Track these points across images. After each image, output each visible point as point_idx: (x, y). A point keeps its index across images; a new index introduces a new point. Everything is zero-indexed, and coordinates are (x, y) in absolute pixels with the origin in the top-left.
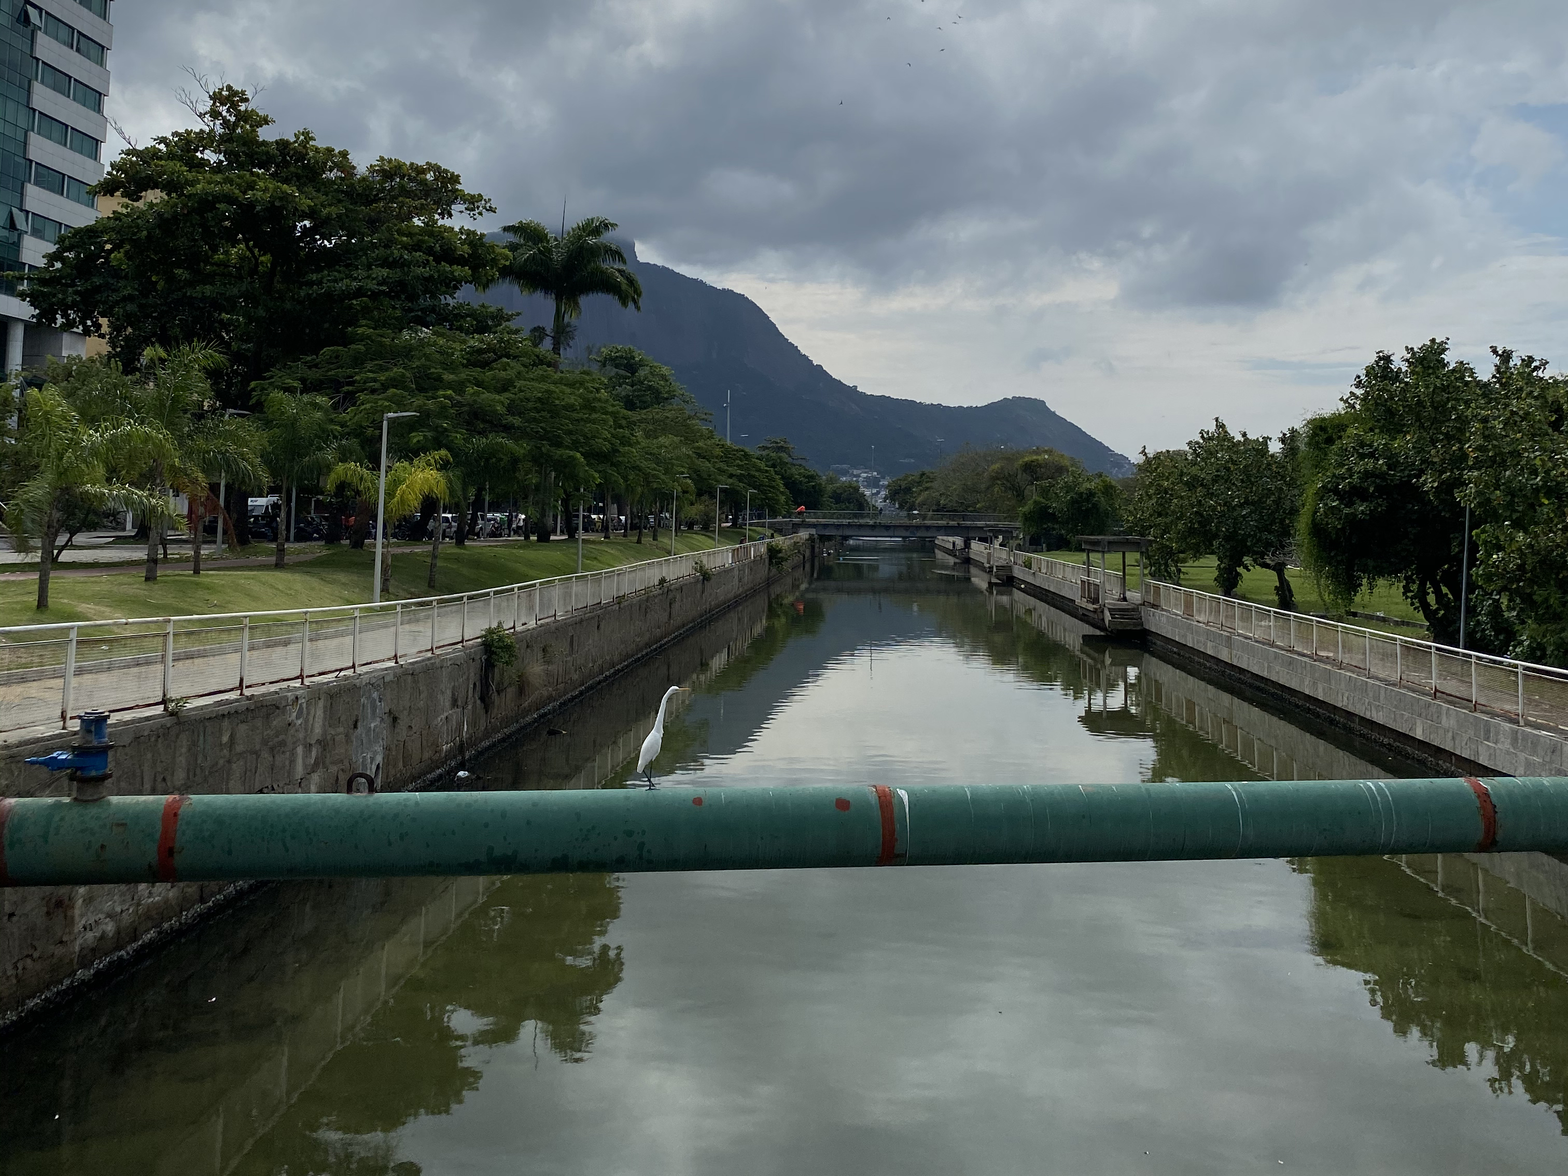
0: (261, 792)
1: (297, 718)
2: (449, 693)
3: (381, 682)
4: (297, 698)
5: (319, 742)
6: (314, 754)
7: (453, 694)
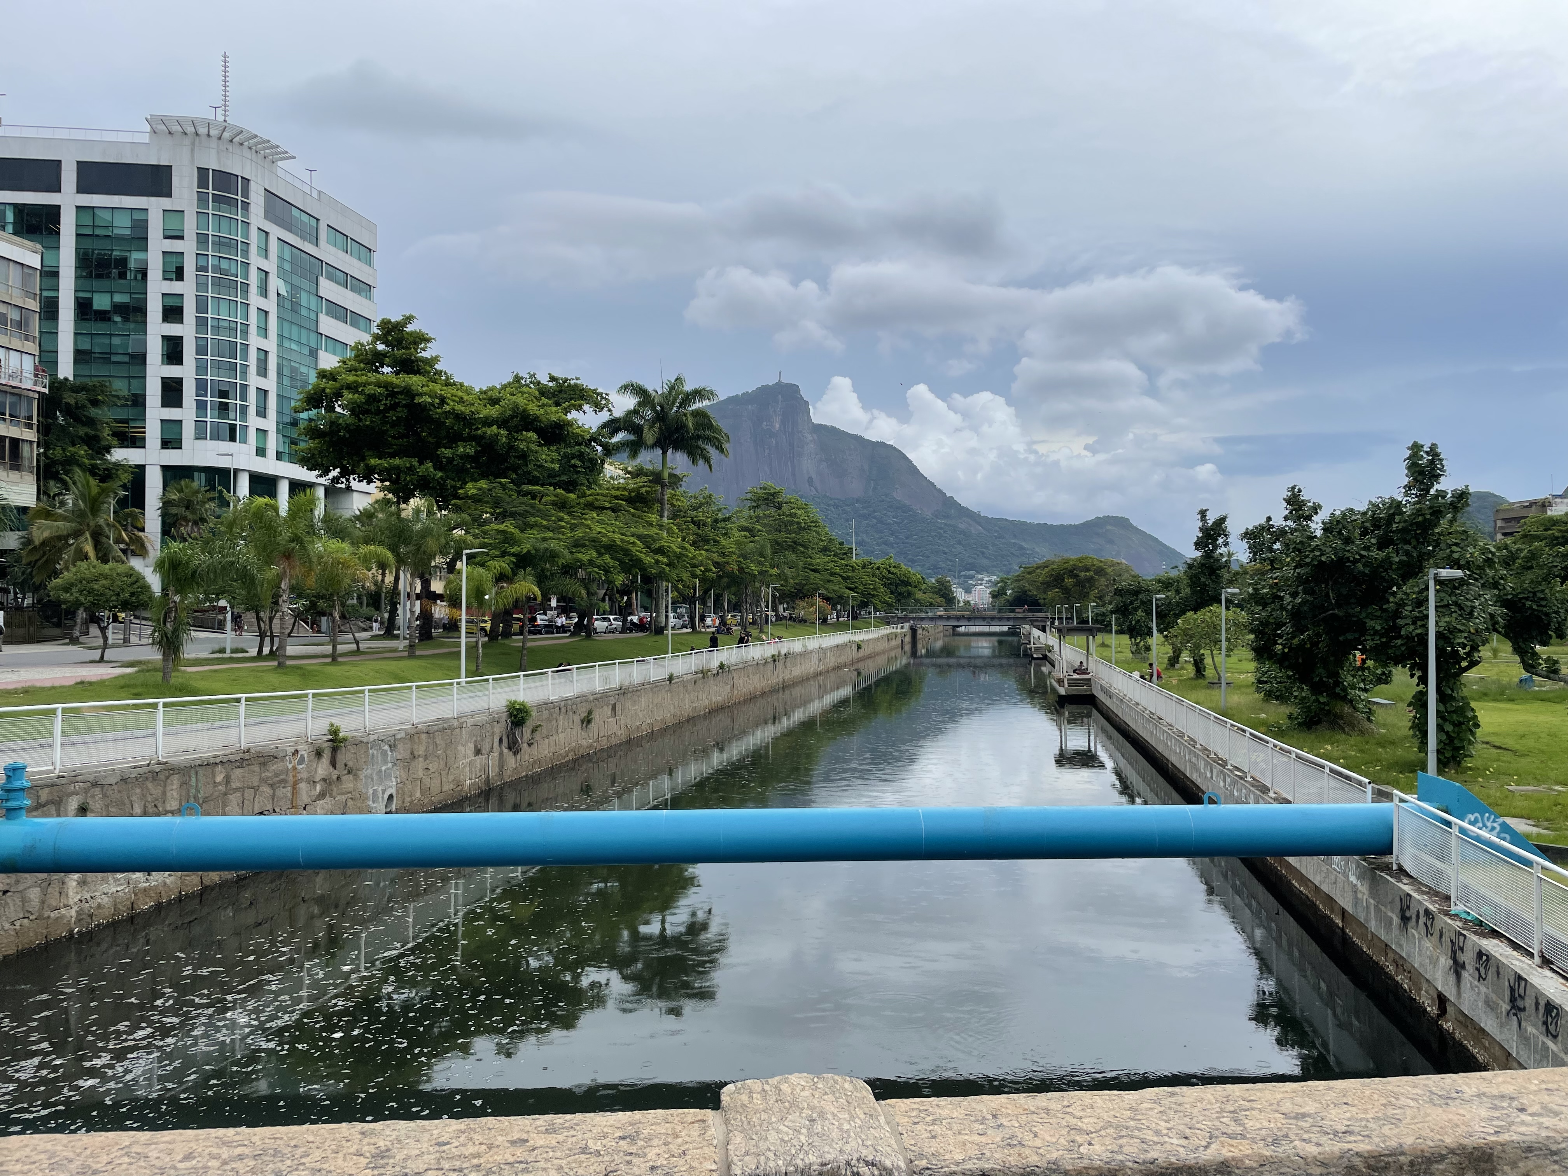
0: (261, 813)
1: (300, 763)
2: (471, 746)
3: (392, 739)
4: (297, 751)
5: (324, 780)
6: (318, 788)
7: (476, 746)
